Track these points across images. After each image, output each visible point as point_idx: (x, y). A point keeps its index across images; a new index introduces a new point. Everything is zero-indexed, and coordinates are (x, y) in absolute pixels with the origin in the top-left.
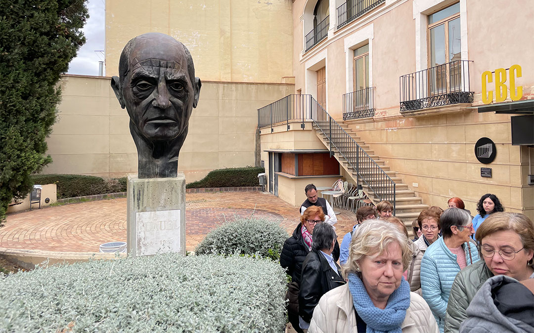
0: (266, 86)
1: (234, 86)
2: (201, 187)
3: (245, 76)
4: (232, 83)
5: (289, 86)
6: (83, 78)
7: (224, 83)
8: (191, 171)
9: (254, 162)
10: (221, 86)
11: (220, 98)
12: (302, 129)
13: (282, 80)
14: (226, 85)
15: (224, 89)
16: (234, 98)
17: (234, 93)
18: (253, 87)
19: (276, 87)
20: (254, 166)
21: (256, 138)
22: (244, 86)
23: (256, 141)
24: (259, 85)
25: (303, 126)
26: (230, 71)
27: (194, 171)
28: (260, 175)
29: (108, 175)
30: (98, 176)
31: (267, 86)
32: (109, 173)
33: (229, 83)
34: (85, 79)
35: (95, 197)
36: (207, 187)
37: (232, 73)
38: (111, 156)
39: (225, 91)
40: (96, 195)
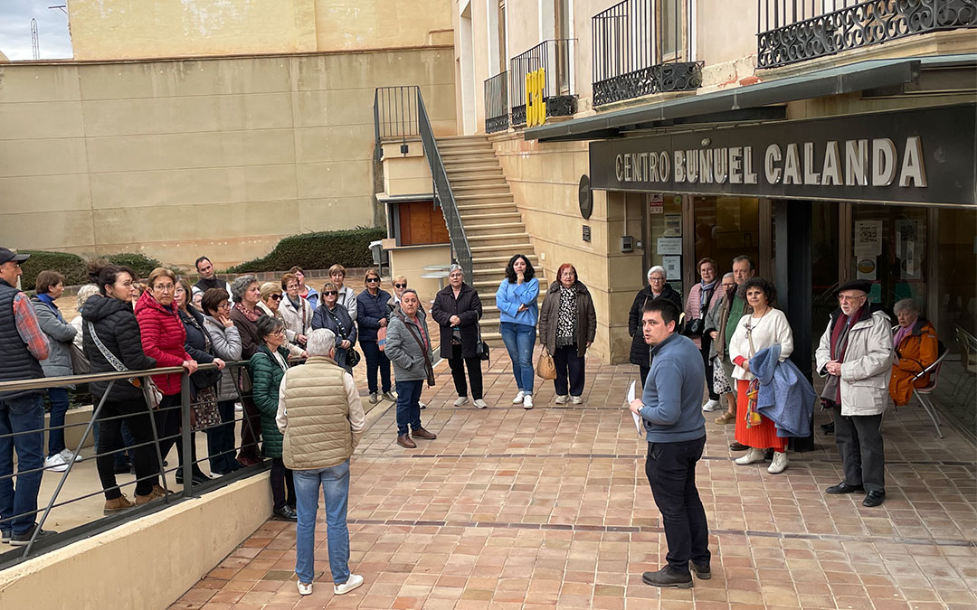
0: (391, 56)
1: (321, 62)
2: (266, 270)
3: (347, 35)
4: (316, 54)
5: (442, 52)
6: (28, 68)
7: (299, 55)
8: (246, 239)
9: (372, 219)
10: (295, 62)
11: (295, 88)
12: (403, 155)
13: (428, 38)
14: (304, 60)
15: (301, 69)
16: (322, 87)
17: (323, 76)
18: (363, 59)
19: (413, 55)
20: (372, 226)
21: (374, 168)
22: (344, 58)
23: (375, 174)
24: (376, 56)
25: (405, 150)
26: (314, 28)
27: (252, 239)
28: (373, 244)
29: (94, 250)
30: (70, 252)
31: (392, 54)
32: (95, 246)
33: (310, 55)
34: (34, 69)
35: (69, 289)
36: (277, 270)
37: (318, 31)
38: (95, 214)
39: (304, 71)
40: (71, 287)
